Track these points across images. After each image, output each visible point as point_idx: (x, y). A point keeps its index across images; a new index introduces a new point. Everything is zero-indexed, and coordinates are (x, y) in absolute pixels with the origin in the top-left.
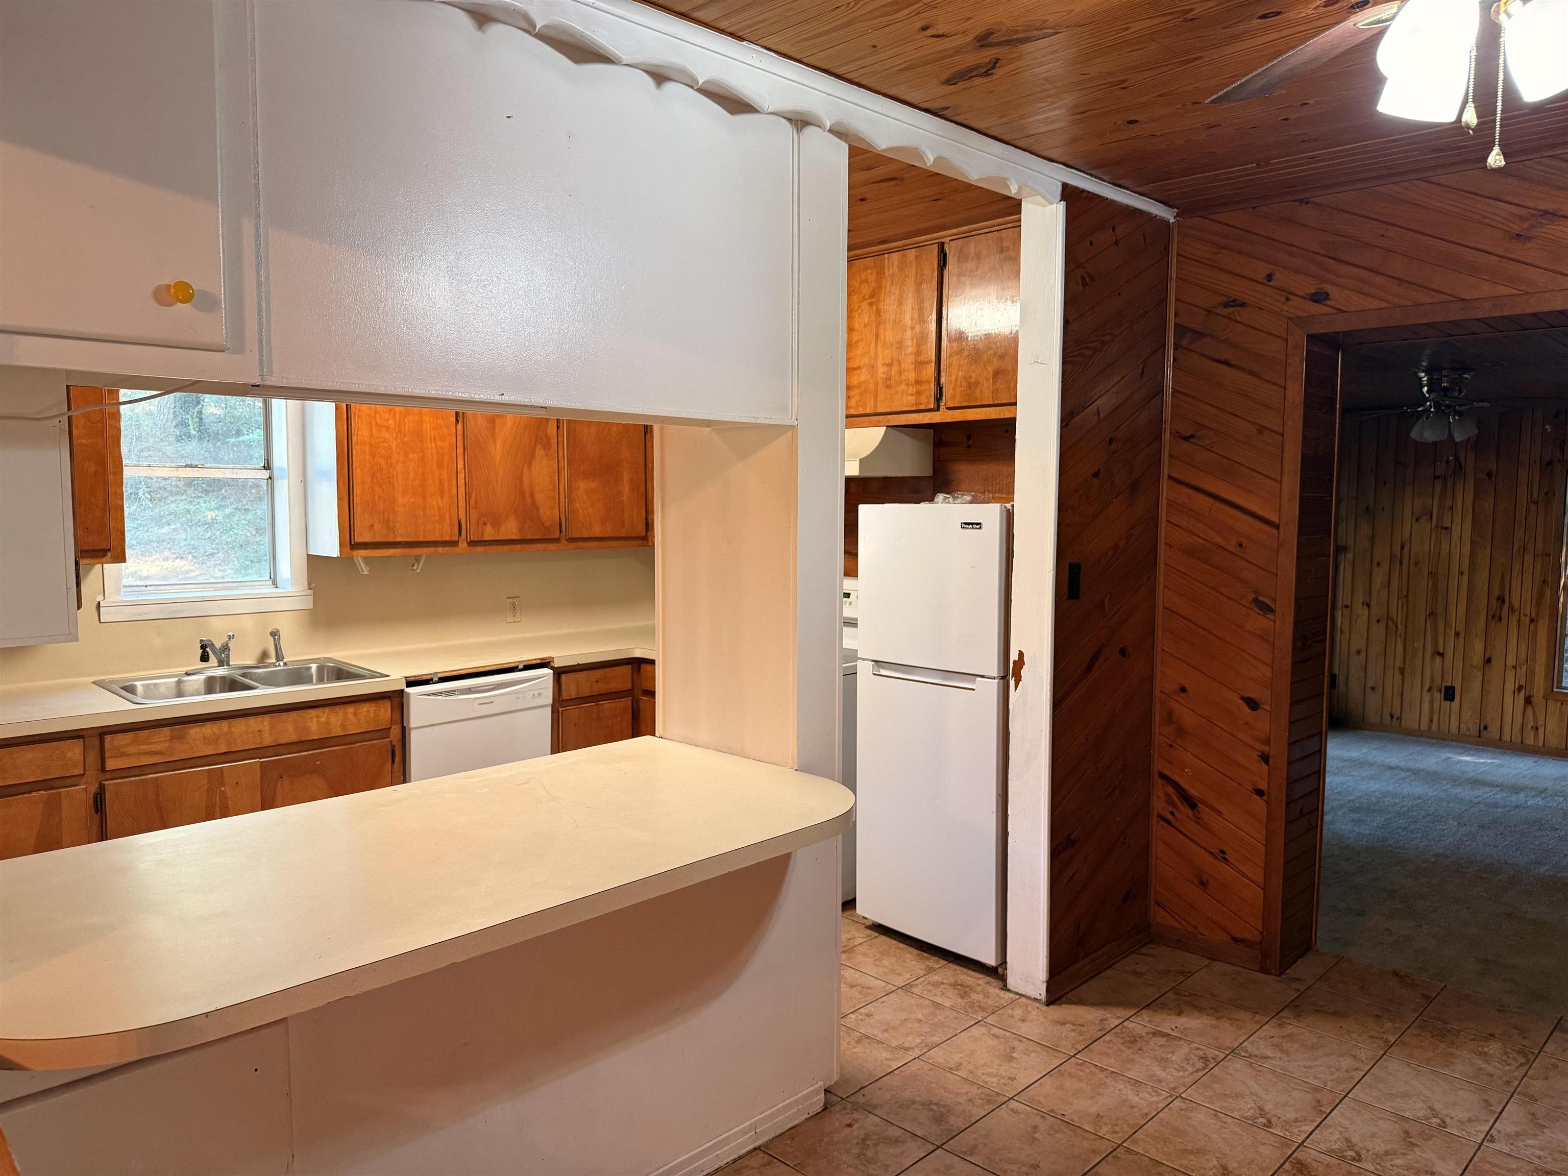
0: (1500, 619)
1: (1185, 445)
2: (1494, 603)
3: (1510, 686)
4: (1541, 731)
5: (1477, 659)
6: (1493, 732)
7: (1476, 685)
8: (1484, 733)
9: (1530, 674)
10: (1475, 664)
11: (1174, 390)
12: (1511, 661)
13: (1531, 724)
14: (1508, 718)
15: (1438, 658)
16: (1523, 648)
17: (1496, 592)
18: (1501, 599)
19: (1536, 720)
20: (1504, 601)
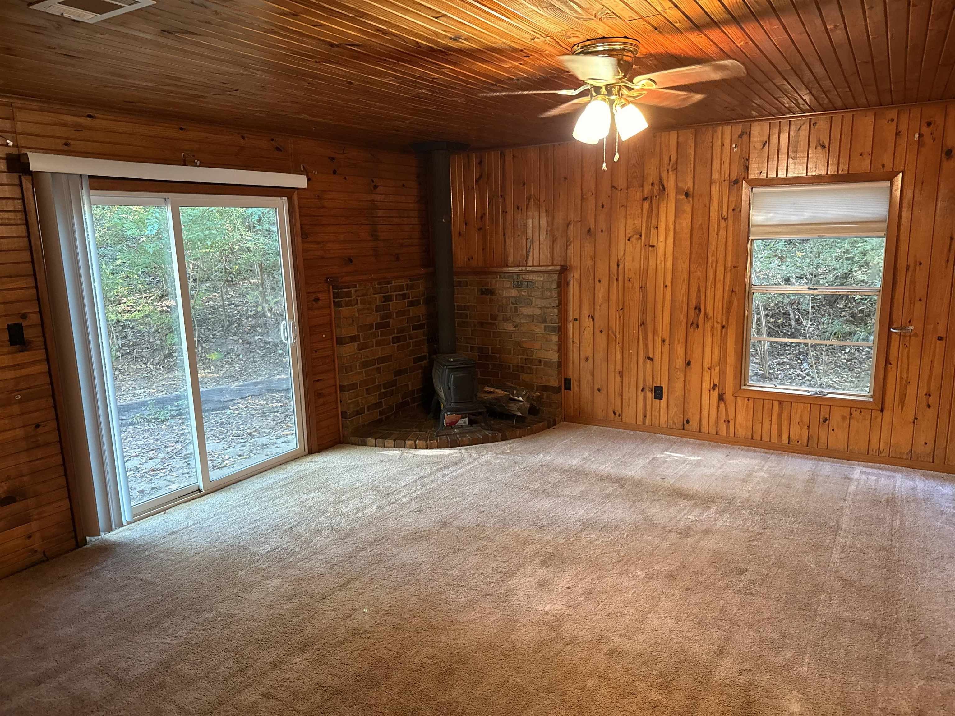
0: (698, 326)
2: (692, 313)
3: (706, 385)
4: (732, 423)
5: (680, 362)
6: (694, 424)
7: (679, 385)
8: (686, 425)
9: (722, 373)
10: (678, 367)
12: (706, 366)
13: (724, 418)
14: (705, 413)
15: (649, 362)
16: (716, 351)
17: (694, 302)
18: (698, 308)
19: (727, 414)
20: (700, 310)
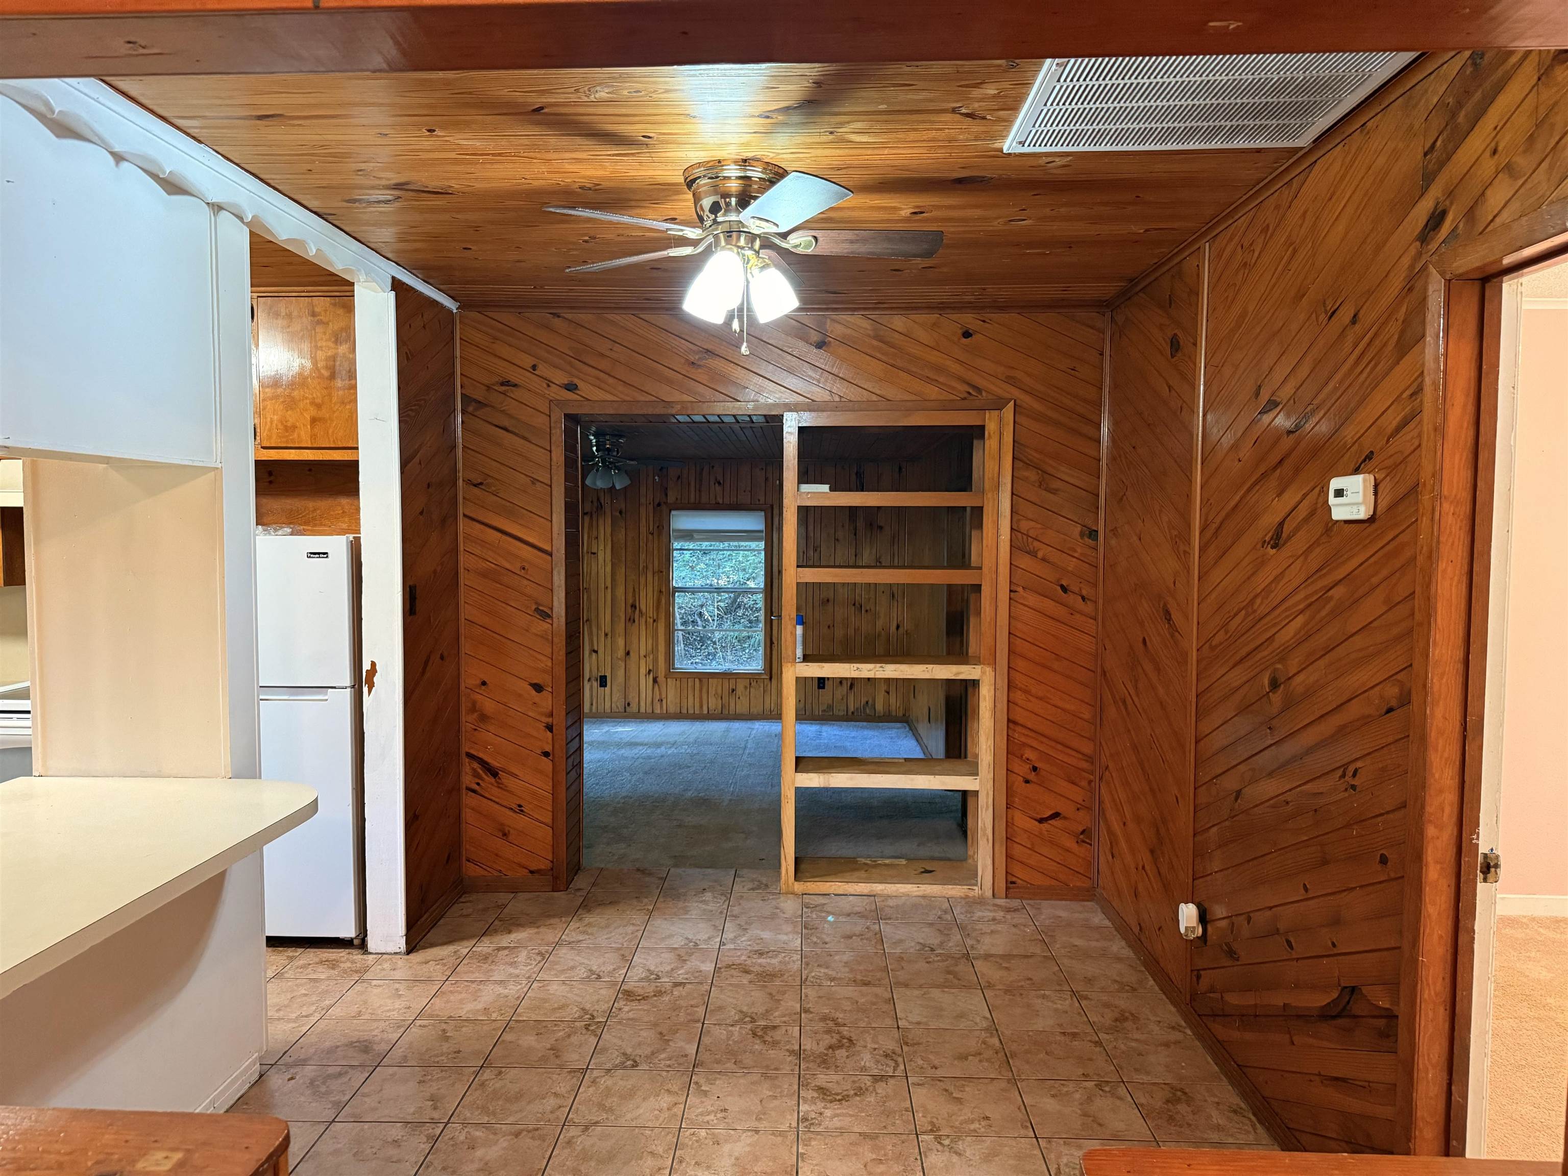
0: (634, 621)
1: (476, 491)
2: (629, 610)
3: (643, 671)
4: (664, 702)
5: (621, 653)
6: (634, 708)
7: (621, 674)
8: (628, 710)
9: (655, 661)
10: (619, 658)
11: (464, 447)
12: (643, 653)
13: (658, 698)
14: (643, 696)
15: (596, 653)
16: (650, 642)
17: (630, 601)
18: (634, 606)
19: (660, 694)
20: (635, 608)
